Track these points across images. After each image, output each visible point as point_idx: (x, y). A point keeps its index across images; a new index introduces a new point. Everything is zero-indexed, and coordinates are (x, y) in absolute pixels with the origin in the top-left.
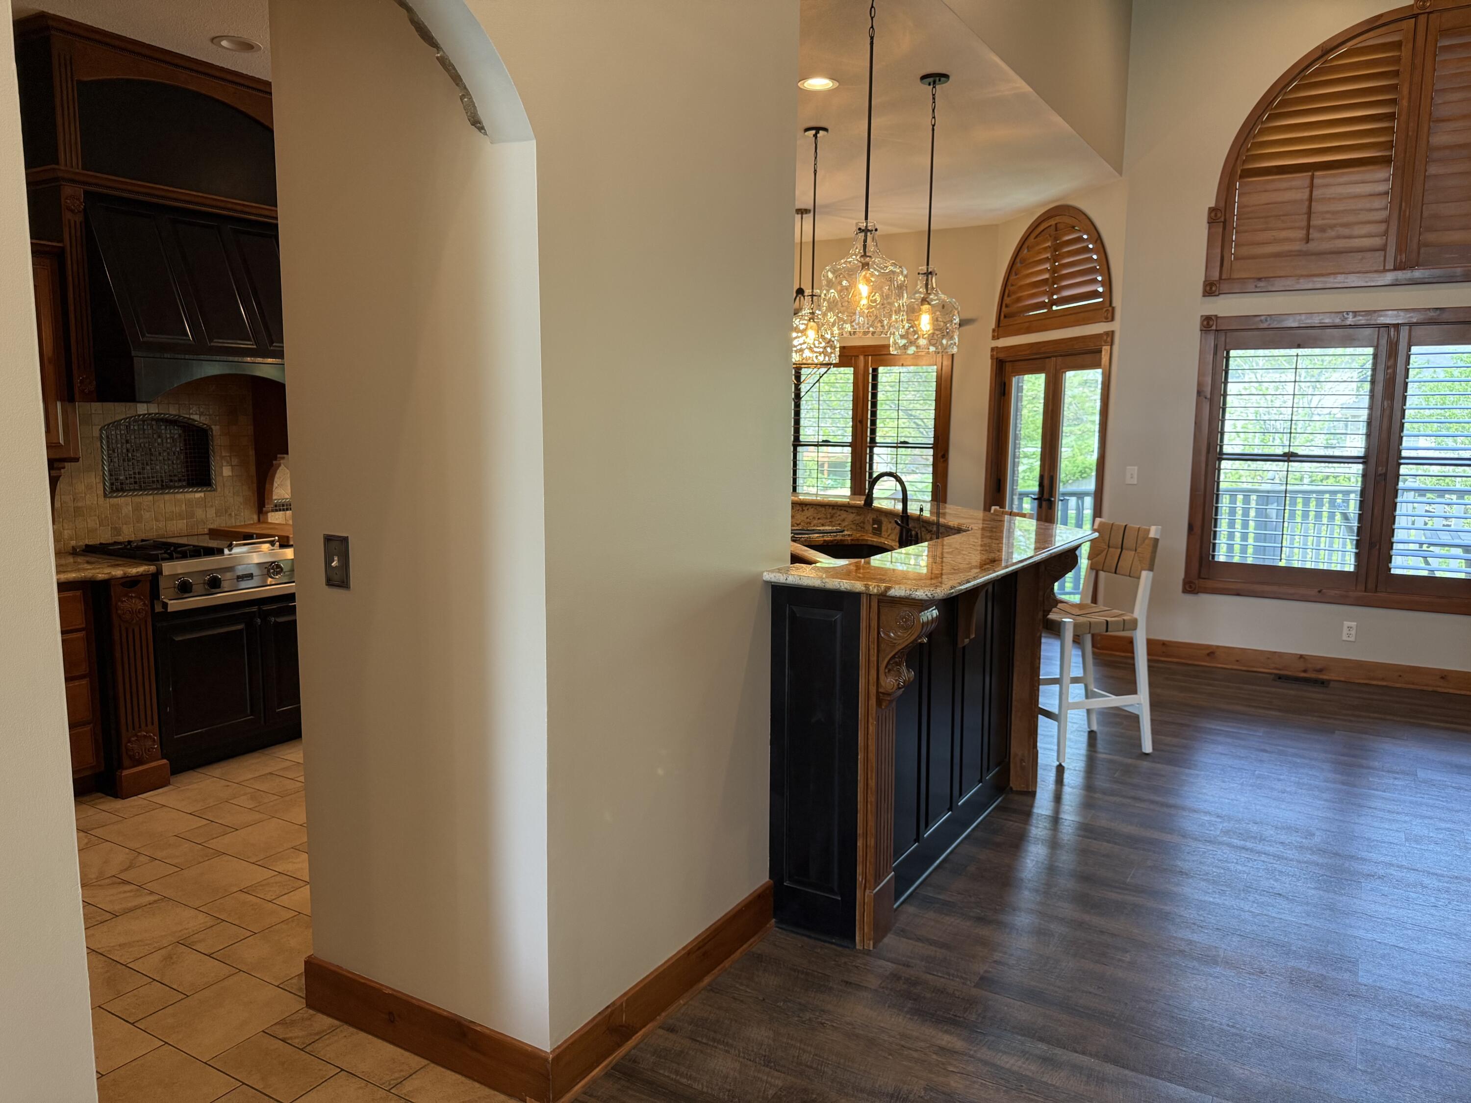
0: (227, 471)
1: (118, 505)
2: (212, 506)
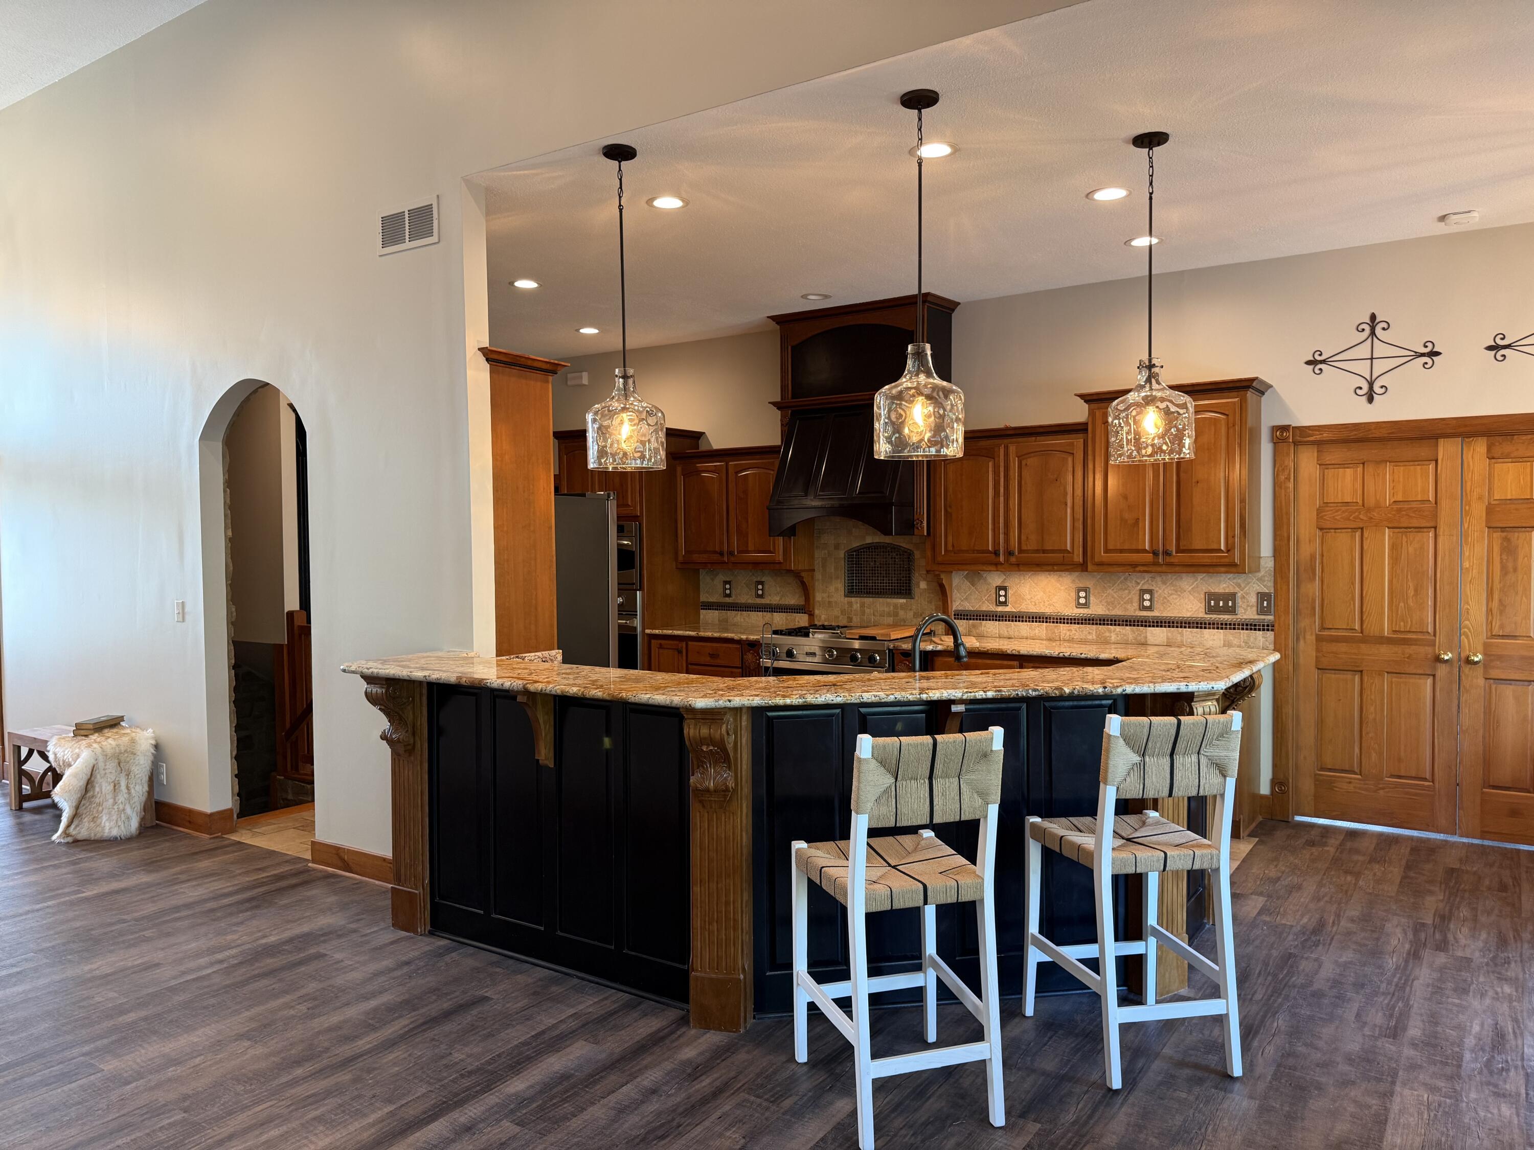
0: (923, 585)
1: (852, 602)
2: (911, 610)
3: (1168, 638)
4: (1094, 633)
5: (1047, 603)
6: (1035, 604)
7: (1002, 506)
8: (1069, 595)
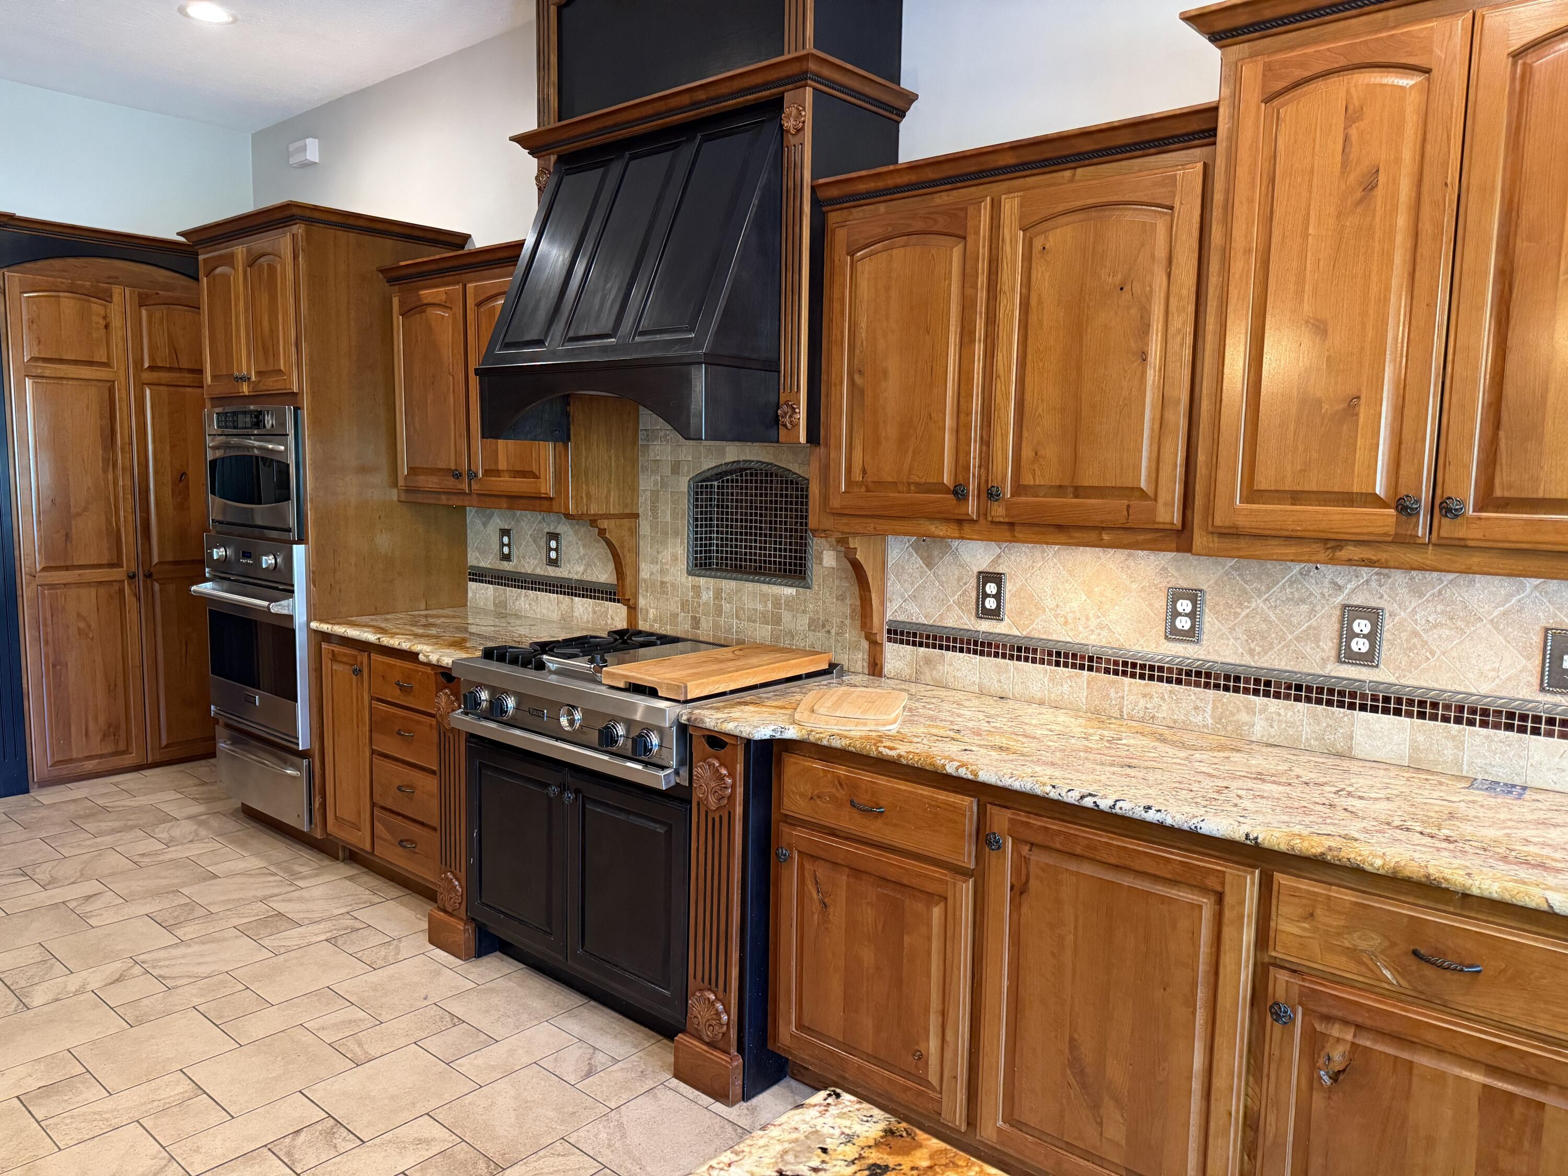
0: (827, 560)
1: (699, 587)
2: (804, 612)
3: (1415, 749)
4: (1209, 709)
5: (1093, 623)
6: (1066, 623)
7: (978, 366)
8: (1150, 605)
